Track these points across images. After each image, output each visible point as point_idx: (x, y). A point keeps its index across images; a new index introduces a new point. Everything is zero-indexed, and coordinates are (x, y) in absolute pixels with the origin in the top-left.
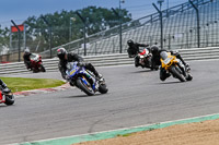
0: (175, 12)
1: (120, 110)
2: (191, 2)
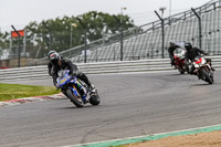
0: (177, 20)
2: (193, 10)
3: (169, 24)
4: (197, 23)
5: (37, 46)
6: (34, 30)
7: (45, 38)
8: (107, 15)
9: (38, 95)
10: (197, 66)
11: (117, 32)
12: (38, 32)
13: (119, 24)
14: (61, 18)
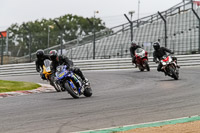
0: (144, 22)
1: (88, 113)
2: (159, 14)
3: (138, 26)
4: (163, 25)
5: (18, 46)
6: (15, 32)
7: (25, 39)
8: (81, 18)
9: (19, 90)
10: (164, 64)
11: (90, 33)
12: (19, 33)
13: (92, 26)
14: (40, 21)
